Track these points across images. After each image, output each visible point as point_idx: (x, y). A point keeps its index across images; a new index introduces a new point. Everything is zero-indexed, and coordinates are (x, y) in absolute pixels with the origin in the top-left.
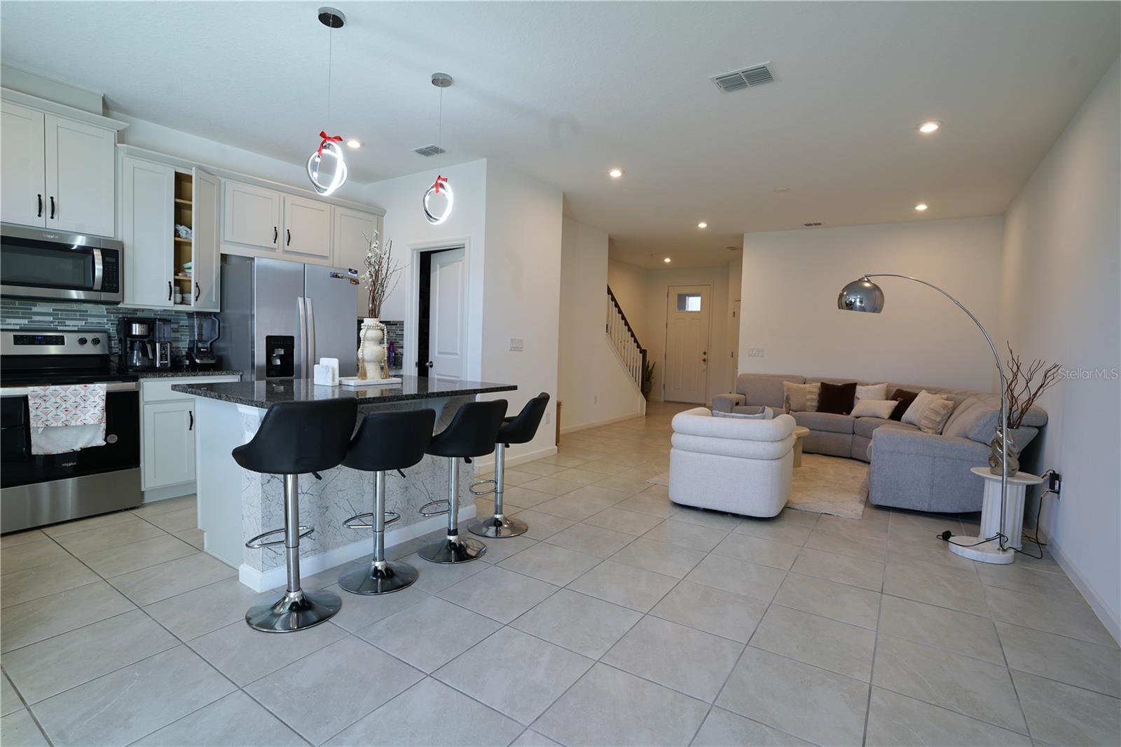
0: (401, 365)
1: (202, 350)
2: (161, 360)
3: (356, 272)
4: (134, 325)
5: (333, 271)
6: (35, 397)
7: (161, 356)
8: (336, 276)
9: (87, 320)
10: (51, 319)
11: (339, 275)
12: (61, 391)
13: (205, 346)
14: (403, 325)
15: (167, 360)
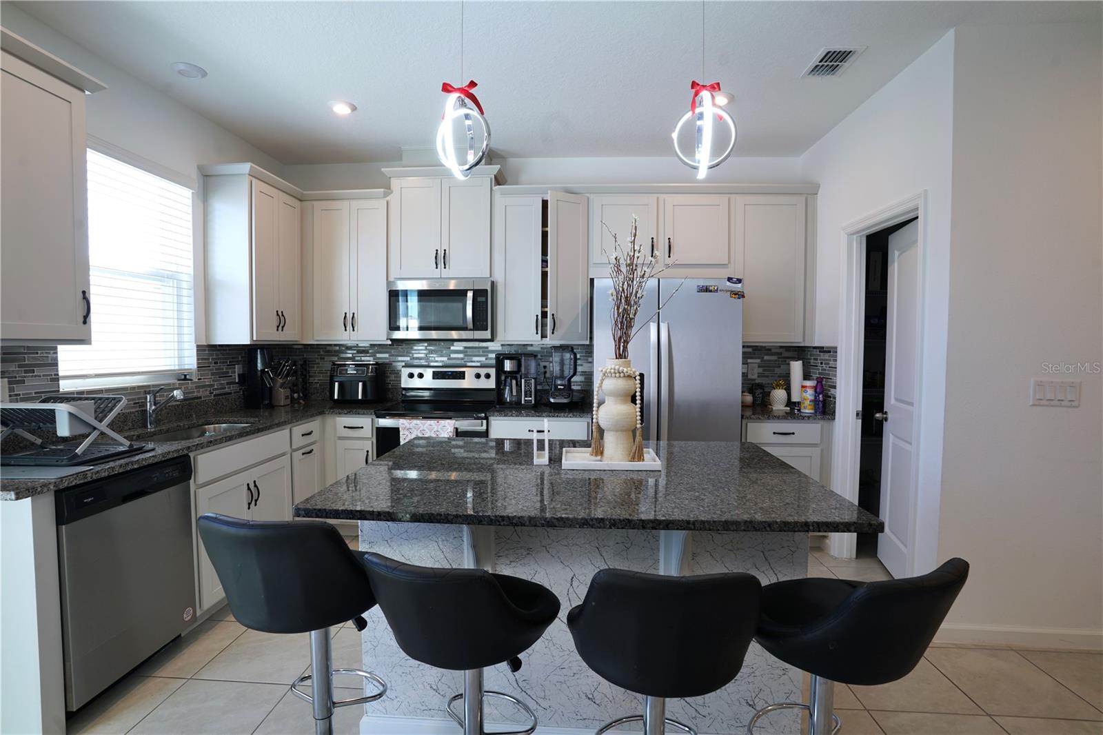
0: (833, 414)
1: (559, 387)
2: (526, 396)
3: (739, 281)
4: (506, 361)
5: (702, 283)
6: (404, 429)
7: (526, 392)
8: (706, 289)
9: (487, 355)
10: (461, 356)
11: (711, 288)
12: (420, 425)
13: (564, 383)
14: (836, 352)
15: (531, 397)
